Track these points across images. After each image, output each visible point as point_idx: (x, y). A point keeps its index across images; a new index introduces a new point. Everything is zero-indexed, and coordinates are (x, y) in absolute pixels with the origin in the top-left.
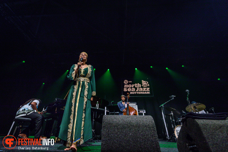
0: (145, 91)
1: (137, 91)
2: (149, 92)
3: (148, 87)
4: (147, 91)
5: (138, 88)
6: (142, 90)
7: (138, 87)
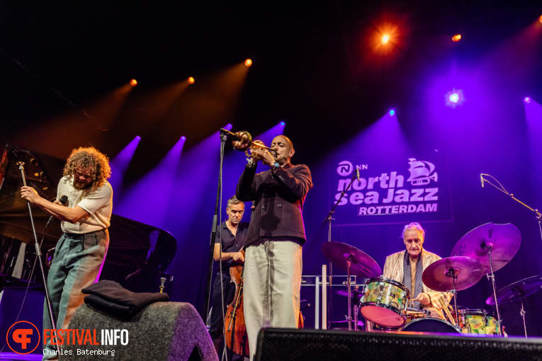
0: (417, 203)
1: (385, 201)
2: (435, 206)
3: (432, 184)
4: (425, 203)
5: (391, 192)
6: (406, 199)
7: (392, 184)
